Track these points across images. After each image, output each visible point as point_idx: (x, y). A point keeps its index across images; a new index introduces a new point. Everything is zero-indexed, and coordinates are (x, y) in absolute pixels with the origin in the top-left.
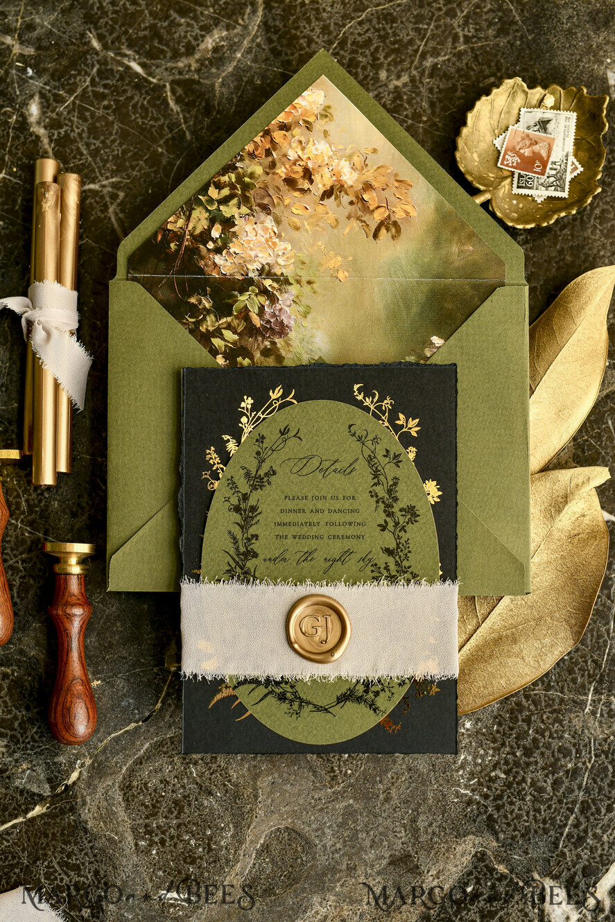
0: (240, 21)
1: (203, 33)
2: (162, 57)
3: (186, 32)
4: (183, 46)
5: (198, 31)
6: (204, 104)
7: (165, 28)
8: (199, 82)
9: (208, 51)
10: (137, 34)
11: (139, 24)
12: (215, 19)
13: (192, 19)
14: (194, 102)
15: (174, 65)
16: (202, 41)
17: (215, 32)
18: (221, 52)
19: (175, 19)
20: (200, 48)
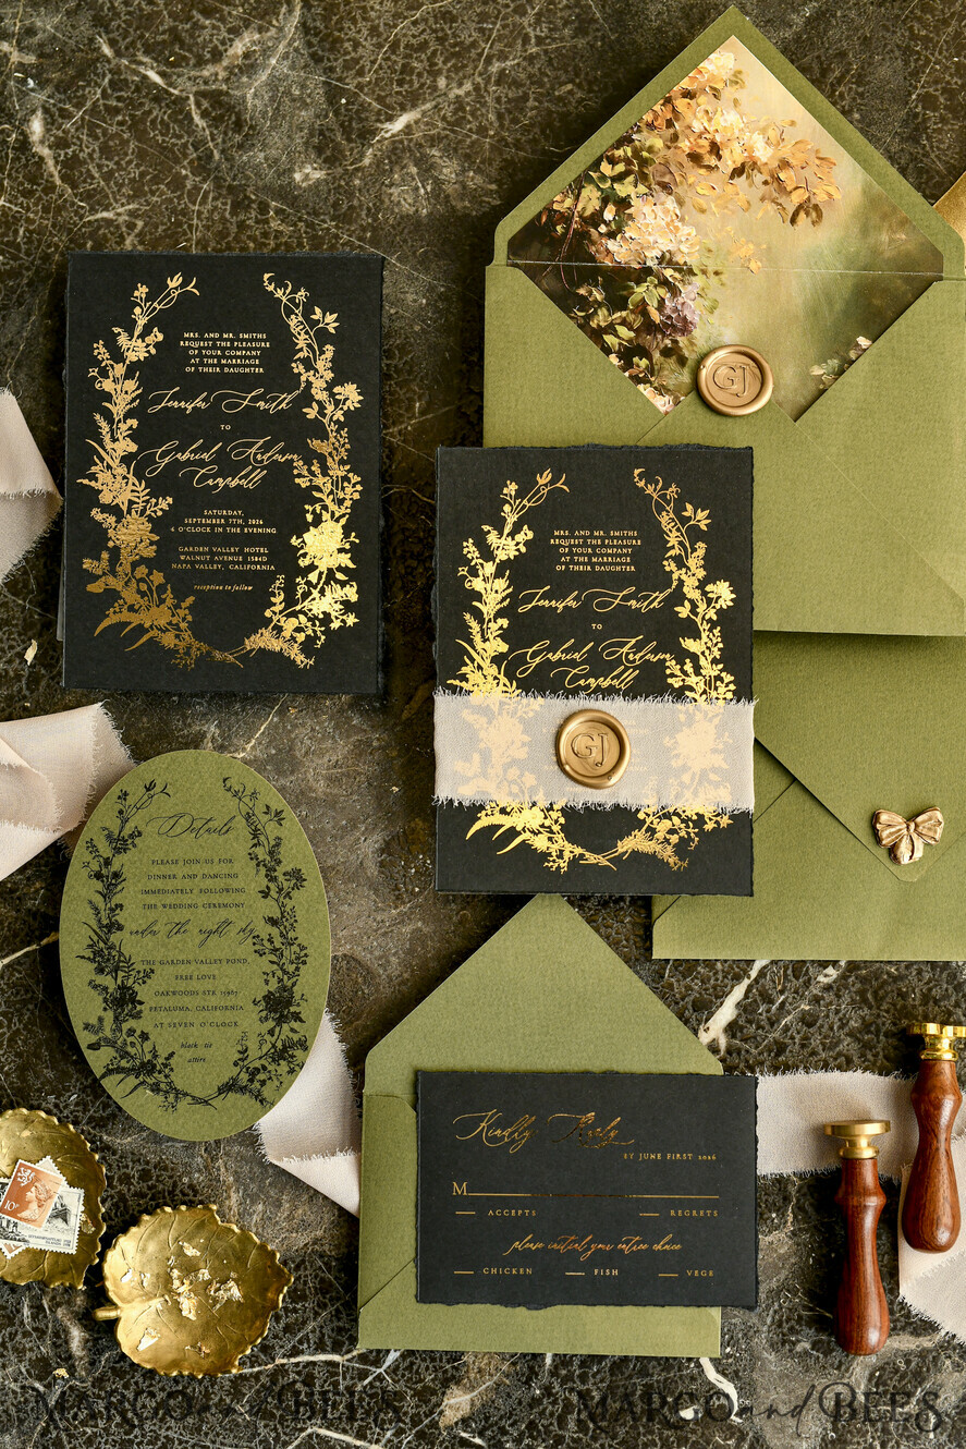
0: (274, 22)
1: (232, 36)
2: (184, 64)
3: (212, 35)
4: (208, 52)
5: (226, 34)
6: (233, 118)
7: (187, 31)
8: (227, 92)
9: (238, 57)
10: (154, 38)
11: (157, 27)
12: (245, 20)
13: (219, 20)
14: (222, 116)
15: (198, 74)
16: (231, 46)
17: (245, 34)
18: (253, 59)
19: (199, 20)
20: (228, 53)
